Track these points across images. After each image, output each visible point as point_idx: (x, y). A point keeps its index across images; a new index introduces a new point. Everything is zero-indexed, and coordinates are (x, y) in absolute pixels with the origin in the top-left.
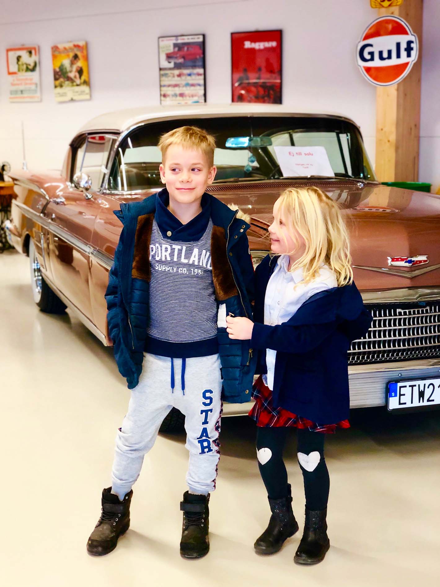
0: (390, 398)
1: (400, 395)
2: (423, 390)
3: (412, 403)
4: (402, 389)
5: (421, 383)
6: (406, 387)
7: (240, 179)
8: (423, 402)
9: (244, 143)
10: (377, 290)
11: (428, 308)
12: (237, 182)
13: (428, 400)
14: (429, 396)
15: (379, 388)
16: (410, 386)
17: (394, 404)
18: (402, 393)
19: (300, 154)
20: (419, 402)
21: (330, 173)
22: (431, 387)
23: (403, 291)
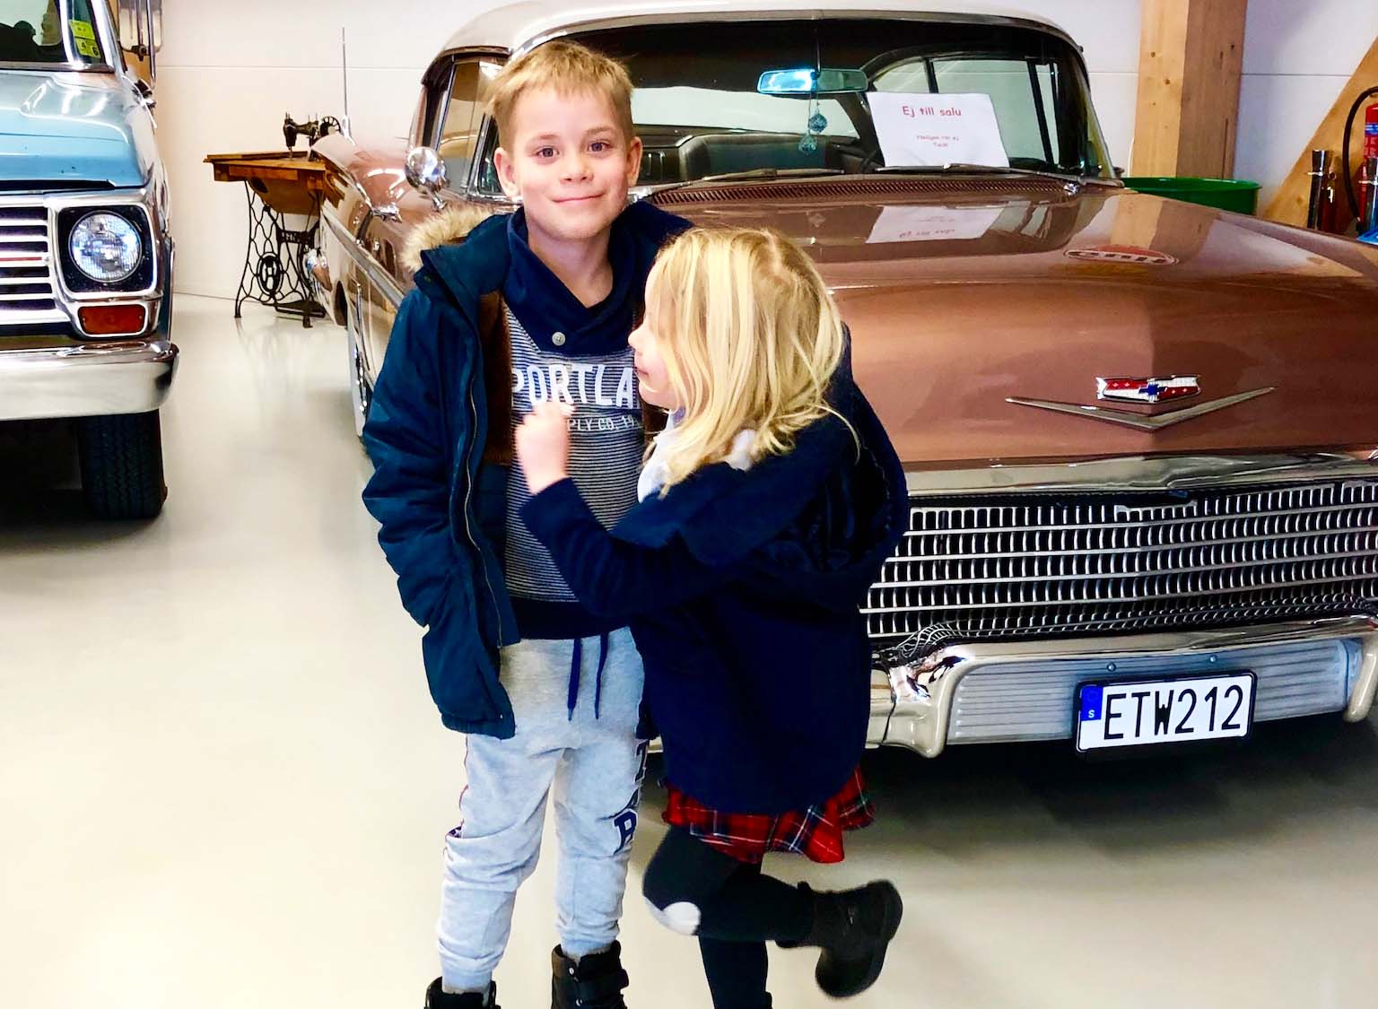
0: (1083, 723)
1: (1109, 716)
2: (1166, 706)
3: (1137, 734)
4: (1113, 701)
5: (1164, 688)
6: (1123, 696)
7: (780, 172)
8: (1166, 732)
9: (800, 83)
10: (1070, 460)
11: (1194, 504)
12: (772, 178)
13: (1179, 730)
14: (1181, 720)
15: (1058, 694)
16: (1134, 695)
17: (1091, 736)
18: (1112, 712)
19: (930, 111)
20: (1156, 733)
21: (997, 158)
22: (1188, 697)
23: (1133, 462)
